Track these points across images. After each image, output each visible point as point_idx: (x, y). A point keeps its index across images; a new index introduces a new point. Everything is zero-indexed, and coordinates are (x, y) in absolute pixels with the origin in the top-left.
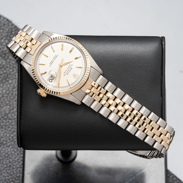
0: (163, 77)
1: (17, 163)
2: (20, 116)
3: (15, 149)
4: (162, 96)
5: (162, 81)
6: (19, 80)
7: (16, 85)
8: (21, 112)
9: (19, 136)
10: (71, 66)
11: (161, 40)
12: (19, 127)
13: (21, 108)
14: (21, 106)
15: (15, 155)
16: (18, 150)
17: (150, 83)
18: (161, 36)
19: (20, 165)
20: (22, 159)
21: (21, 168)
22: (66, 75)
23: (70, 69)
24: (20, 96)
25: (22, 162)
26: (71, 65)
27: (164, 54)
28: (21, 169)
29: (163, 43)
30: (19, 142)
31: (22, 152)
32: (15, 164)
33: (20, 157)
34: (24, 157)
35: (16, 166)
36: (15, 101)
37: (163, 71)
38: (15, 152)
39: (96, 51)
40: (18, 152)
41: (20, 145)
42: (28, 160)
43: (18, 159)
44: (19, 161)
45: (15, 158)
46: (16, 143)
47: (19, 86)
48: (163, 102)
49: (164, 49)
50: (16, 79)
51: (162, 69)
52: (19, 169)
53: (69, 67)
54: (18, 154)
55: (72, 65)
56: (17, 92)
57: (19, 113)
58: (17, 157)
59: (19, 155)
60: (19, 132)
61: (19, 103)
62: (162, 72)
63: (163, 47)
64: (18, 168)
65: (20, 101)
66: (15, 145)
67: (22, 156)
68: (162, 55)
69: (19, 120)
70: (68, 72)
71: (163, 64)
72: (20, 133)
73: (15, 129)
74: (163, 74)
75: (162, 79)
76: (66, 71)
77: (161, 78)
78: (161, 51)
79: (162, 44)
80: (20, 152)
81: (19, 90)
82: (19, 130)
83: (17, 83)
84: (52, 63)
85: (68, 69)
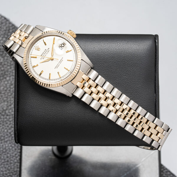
0: (157, 75)
1: (14, 158)
2: (17, 112)
3: (13, 144)
4: (155, 92)
5: (156, 78)
6: (16, 78)
7: (13, 82)
8: (18, 109)
9: (16, 132)
11: (155, 38)
12: (16, 123)
13: (18, 105)
14: (18, 103)
15: (13, 150)
16: (15, 145)
17: (144, 80)
18: (154, 35)
19: (17, 160)
20: (19, 154)
21: (18, 162)
22: (47, 49)
23: (43, 55)
24: (17, 93)
25: (19, 157)
27: (157, 52)
28: (19, 164)
29: (157, 41)
30: (17, 139)
31: (19, 148)
32: (13, 159)
33: (17, 152)
34: (21, 152)
35: (13, 161)
36: (13, 97)
37: (157, 68)
38: (13, 147)
39: (91, 50)
40: (16, 148)
41: (17, 141)
42: (25, 155)
43: (16, 154)
44: (17, 156)
45: (13, 153)
46: (14, 138)
47: (16, 83)
48: (157, 98)
49: (157, 47)
50: (13, 75)
51: (156, 66)
52: (17, 164)
54: (15, 149)
55: (41, 59)
56: (14, 89)
57: (16, 110)
58: (15, 152)
59: (17, 150)
60: (16, 128)
61: (16, 100)
62: (156, 70)
63: (157, 44)
64: (15, 163)
65: (17, 98)
66: (13, 141)
67: (19, 151)
68: (156, 52)
69: (16, 117)
70: (45, 52)
71: (157, 61)
72: (17, 130)
73: (13, 125)
74: (157, 71)
75: (156, 77)
77: (155, 75)
78: (155, 48)
79: (155, 42)
80: (17, 147)
81: (16, 87)
82: (16, 126)
83: (14, 80)
84: (61, 61)
85: (45, 55)
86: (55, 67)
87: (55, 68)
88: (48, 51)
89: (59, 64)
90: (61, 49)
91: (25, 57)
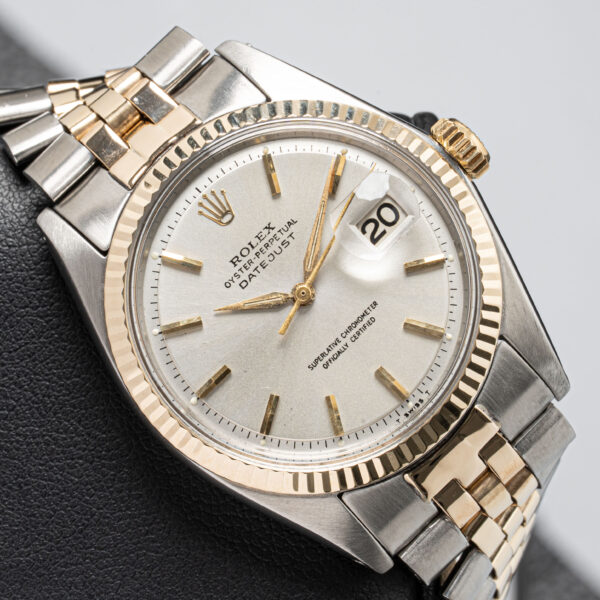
10: (238, 281)
22: (279, 224)
23: (244, 260)
26: (235, 286)
53: (251, 276)
55: (228, 285)
70: (261, 245)
76: (270, 250)
84: (360, 325)
85: (257, 262)
86: (316, 361)
87: (311, 367)
88: (284, 237)
89: (344, 341)
90: (374, 241)
91: (119, 252)
